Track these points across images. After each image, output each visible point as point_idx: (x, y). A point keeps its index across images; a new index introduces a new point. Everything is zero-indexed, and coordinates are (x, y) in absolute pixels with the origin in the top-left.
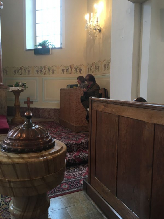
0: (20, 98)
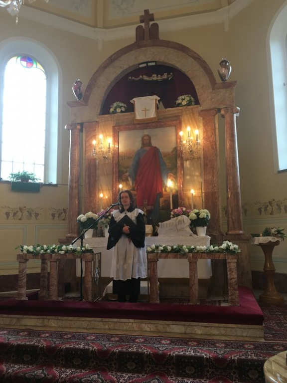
0: (273, 256)
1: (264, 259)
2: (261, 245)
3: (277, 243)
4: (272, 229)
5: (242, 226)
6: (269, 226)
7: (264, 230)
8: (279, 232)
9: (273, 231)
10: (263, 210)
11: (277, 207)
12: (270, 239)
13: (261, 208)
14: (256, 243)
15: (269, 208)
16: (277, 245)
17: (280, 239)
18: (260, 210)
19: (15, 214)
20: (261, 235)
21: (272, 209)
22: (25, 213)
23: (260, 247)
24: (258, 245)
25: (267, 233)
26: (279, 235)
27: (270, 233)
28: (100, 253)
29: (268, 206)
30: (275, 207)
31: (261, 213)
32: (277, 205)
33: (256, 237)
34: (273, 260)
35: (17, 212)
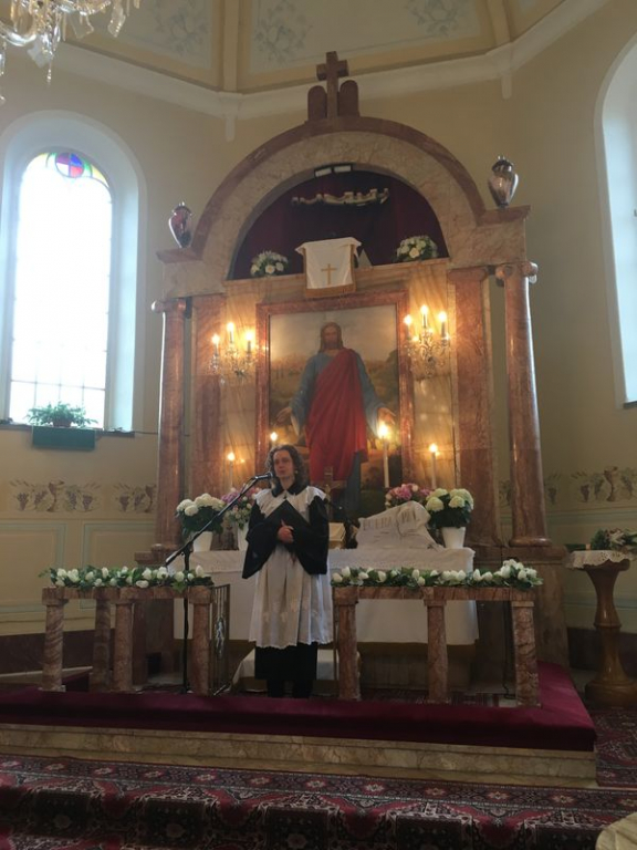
0: (616, 593)
1: (596, 601)
2: (587, 568)
3: (624, 565)
4: (612, 532)
5: (545, 526)
6: (605, 527)
7: (593, 535)
8: (628, 540)
9: (614, 538)
10: (591, 491)
11: (623, 485)
12: (608, 555)
13: (587, 487)
14: (577, 564)
15: (606, 486)
16: (624, 569)
17: (630, 557)
18: (585, 490)
19: (39, 499)
20: (588, 546)
21: (613, 488)
22: (63, 496)
23: (585, 574)
24: (580, 569)
25: (601, 543)
26: (629, 547)
27: (608, 542)
28: (228, 586)
29: (602, 481)
30: (618, 483)
31: (586, 498)
32: (623, 479)
33: (576, 552)
34: (615, 603)
35: (44, 493)
